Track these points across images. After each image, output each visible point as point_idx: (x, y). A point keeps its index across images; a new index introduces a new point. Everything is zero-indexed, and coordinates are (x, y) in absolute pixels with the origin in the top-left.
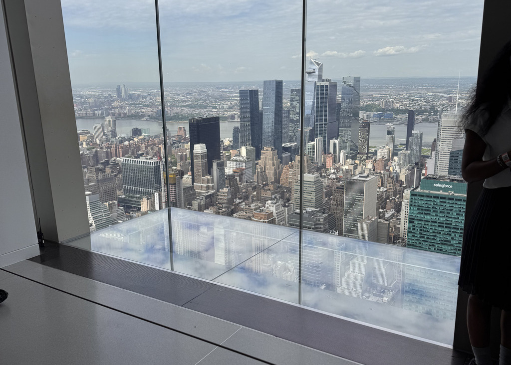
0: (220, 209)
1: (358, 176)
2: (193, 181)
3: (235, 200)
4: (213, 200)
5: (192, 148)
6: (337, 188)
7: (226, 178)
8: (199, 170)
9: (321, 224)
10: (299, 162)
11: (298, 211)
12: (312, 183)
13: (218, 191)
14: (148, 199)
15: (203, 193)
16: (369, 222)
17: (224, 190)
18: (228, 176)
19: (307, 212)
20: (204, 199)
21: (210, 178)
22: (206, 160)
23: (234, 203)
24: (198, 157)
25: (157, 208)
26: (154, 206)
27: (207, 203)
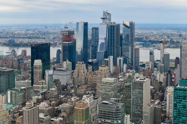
0: (51, 102)
2: (32, 83)
3: (60, 96)
4: (46, 96)
5: (32, 62)
6: (126, 87)
7: (54, 82)
8: (37, 77)
9: (120, 110)
10: (101, 70)
11: (104, 102)
12: (111, 84)
13: (49, 89)
14: (3, 96)
15: (40, 91)
16: (150, 107)
17: (53, 89)
18: (55, 80)
19: (110, 102)
20: (40, 95)
21: (44, 81)
22: (41, 70)
23: (59, 98)
24: (36, 68)
25: (9, 101)
26: (7, 101)
27: (42, 98)
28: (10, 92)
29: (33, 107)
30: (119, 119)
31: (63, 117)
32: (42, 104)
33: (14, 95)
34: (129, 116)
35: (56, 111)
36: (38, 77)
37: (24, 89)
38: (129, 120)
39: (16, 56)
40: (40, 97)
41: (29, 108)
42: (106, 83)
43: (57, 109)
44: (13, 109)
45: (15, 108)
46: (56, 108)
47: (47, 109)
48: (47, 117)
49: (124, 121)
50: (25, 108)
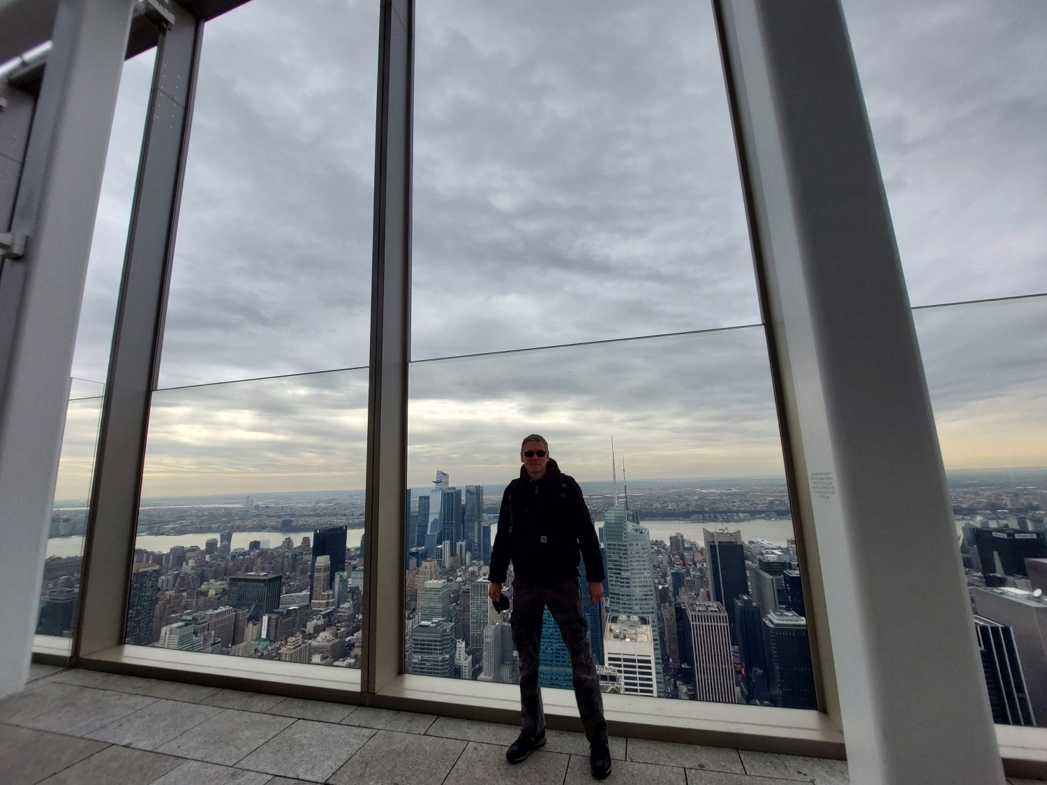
0: (338, 630)
1: (482, 578)
2: (311, 597)
3: (357, 616)
4: (332, 618)
5: (314, 561)
6: (463, 592)
7: (349, 592)
8: (318, 585)
9: (448, 635)
10: (426, 568)
11: (423, 623)
12: (438, 590)
13: (338, 607)
14: (255, 624)
15: (322, 611)
16: (493, 626)
17: (346, 605)
18: (351, 588)
19: (432, 623)
20: (321, 618)
21: (331, 592)
22: (328, 573)
23: (356, 620)
24: (319, 570)
25: (264, 635)
26: (260, 634)
27: (325, 623)
28: (267, 617)
29: (300, 645)
30: (447, 653)
31: (356, 657)
32: (322, 634)
33: (273, 623)
34: (464, 644)
35: (347, 646)
36: (322, 586)
37: (294, 609)
38: (463, 651)
39: (290, 549)
40: (321, 622)
41: (293, 649)
42: (431, 590)
43: (349, 641)
44: (268, 651)
45: (273, 647)
46: (347, 639)
47: (330, 644)
48: (326, 660)
49: (455, 654)
50: (286, 649)
